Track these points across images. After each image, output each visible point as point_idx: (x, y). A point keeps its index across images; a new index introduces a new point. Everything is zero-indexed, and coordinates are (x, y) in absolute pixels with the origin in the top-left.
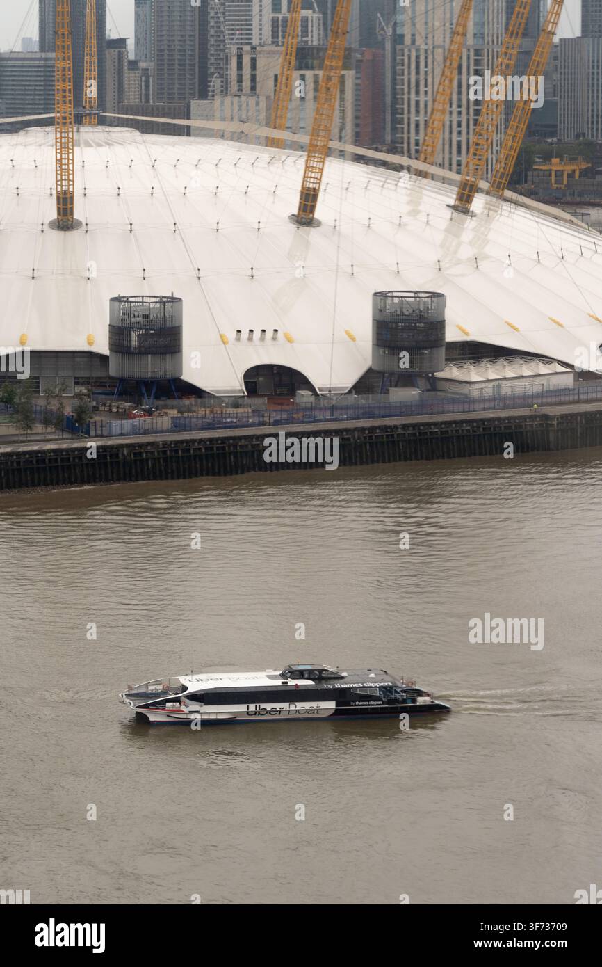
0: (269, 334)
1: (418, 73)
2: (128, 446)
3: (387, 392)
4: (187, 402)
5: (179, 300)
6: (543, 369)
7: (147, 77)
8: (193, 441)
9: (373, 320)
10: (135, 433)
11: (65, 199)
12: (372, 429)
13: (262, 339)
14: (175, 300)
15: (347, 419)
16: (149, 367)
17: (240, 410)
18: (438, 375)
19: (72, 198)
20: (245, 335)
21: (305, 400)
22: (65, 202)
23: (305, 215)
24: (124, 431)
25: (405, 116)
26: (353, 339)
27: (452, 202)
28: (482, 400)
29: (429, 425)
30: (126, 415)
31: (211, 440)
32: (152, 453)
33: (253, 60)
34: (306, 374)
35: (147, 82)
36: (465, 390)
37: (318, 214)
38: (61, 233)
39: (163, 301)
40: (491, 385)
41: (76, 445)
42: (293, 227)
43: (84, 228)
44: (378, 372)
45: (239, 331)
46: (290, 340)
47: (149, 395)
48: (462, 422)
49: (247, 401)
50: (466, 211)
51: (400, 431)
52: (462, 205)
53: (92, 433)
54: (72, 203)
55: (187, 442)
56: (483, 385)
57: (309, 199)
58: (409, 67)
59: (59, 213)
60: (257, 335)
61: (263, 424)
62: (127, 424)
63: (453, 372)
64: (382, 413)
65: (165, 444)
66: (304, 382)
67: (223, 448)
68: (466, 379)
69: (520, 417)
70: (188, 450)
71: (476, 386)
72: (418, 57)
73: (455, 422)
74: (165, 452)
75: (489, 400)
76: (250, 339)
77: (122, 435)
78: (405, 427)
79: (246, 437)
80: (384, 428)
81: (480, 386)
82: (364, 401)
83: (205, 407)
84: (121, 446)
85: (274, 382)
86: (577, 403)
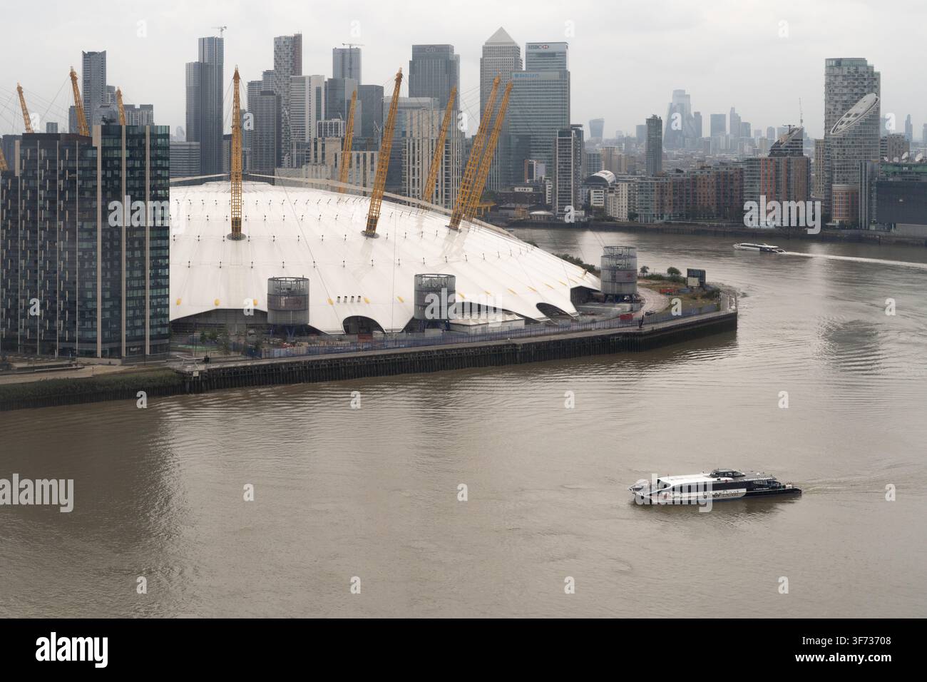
0: (356, 298)
1: (414, 153)
2: (285, 364)
3: (423, 331)
4: (312, 338)
5: (308, 280)
6: (508, 318)
7: (245, 155)
8: (321, 360)
9: (415, 290)
10: (287, 356)
11: (236, 222)
12: (420, 353)
13: (352, 301)
14: (306, 280)
15: (405, 347)
16: (290, 319)
17: (343, 342)
18: (450, 322)
19: (240, 221)
20: (342, 299)
21: (379, 336)
22: (236, 224)
23: (370, 231)
24: (282, 355)
25: (407, 177)
26: (402, 302)
27: (448, 224)
28: (476, 336)
29: (451, 350)
30: (278, 346)
31: (331, 360)
32: (298, 367)
33: (323, 145)
34: (377, 321)
35: (245, 158)
36: (467, 330)
37: (378, 231)
38: (235, 242)
39: (298, 280)
40: (480, 327)
41: (255, 363)
42: (364, 238)
43: (247, 239)
44: (417, 320)
45: (339, 297)
46: (368, 303)
47: (291, 334)
48: (469, 348)
49: (347, 337)
50: (456, 229)
51: (435, 354)
52: (454, 226)
53: (263, 356)
54: (240, 224)
55: (318, 361)
56: (477, 327)
57: (372, 222)
58: (409, 149)
59: (233, 231)
60: (349, 299)
61: (359, 350)
62: (283, 351)
63: (460, 320)
64: (424, 343)
65: (305, 362)
66: (378, 327)
67: (338, 364)
68: (467, 324)
69: (500, 345)
70: (319, 366)
71: (473, 328)
72: (414, 144)
73: (465, 348)
74: (305, 367)
75: (480, 335)
76: (345, 302)
77: (280, 357)
78: (438, 351)
79: (351, 358)
80: (426, 352)
81: (475, 328)
82: (410, 336)
83: (323, 340)
84: (281, 364)
85: (360, 326)
86: (530, 336)
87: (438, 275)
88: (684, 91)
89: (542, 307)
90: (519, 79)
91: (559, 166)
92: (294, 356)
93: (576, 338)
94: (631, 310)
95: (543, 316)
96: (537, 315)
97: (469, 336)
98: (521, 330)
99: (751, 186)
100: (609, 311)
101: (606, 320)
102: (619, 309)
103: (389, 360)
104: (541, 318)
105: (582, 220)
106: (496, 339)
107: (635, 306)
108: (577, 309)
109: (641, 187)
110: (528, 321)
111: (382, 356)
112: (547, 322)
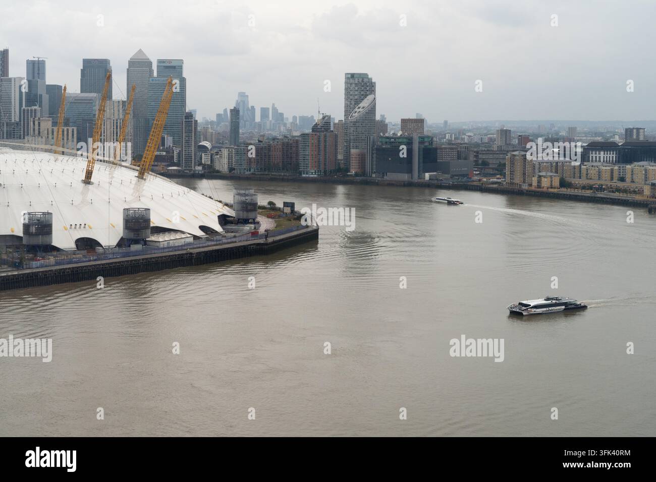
0: (83, 226)
3: (129, 246)
4: (55, 253)
5: (51, 214)
6: (183, 236)
8: (66, 269)
9: (124, 219)
10: (42, 266)
12: (131, 261)
13: (80, 228)
14: (50, 214)
16: (40, 241)
18: (147, 239)
20: (73, 226)
21: (101, 251)
23: (88, 180)
24: (38, 266)
26: (114, 227)
27: (136, 176)
28: (164, 248)
29: (151, 258)
30: (32, 259)
31: (73, 268)
32: (51, 274)
33: (39, 123)
34: (98, 241)
36: (157, 244)
37: (92, 180)
39: (44, 214)
40: (166, 242)
42: (83, 185)
44: (125, 239)
45: (71, 225)
46: (91, 228)
47: (40, 251)
48: (163, 257)
49: (78, 252)
50: (142, 178)
51: (141, 261)
52: (141, 176)
53: (25, 267)
55: (64, 269)
56: (164, 242)
57: (89, 174)
60: (78, 226)
61: (90, 261)
62: (38, 263)
63: (153, 238)
64: (132, 254)
65: (55, 270)
66: (99, 244)
68: (158, 240)
69: (182, 254)
70: (65, 273)
71: (161, 243)
73: (160, 257)
74: (55, 274)
75: (167, 248)
76: (75, 228)
78: (143, 259)
79: (86, 266)
80: (135, 260)
82: (124, 250)
83: (64, 255)
84: (38, 272)
85: (87, 244)
86: (200, 247)
87: (139, 208)
88: (245, 93)
89: (202, 228)
90: (154, 82)
91: (185, 138)
92: (46, 266)
93: (229, 248)
94: (255, 228)
95: (204, 234)
96: (200, 233)
97: (158, 249)
98: (191, 243)
99: (304, 150)
100: (243, 229)
101: (242, 236)
102: (248, 228)
103: (111, 267)
104: (203, 236)
105: (200, 172)
106: (179, 250)
107: (257, 226)
108: (223, 229)
109: (237, 151)
110: (195, 237)
111: (107, 264)
112: (206, 238)
